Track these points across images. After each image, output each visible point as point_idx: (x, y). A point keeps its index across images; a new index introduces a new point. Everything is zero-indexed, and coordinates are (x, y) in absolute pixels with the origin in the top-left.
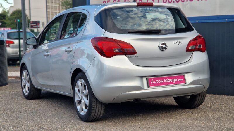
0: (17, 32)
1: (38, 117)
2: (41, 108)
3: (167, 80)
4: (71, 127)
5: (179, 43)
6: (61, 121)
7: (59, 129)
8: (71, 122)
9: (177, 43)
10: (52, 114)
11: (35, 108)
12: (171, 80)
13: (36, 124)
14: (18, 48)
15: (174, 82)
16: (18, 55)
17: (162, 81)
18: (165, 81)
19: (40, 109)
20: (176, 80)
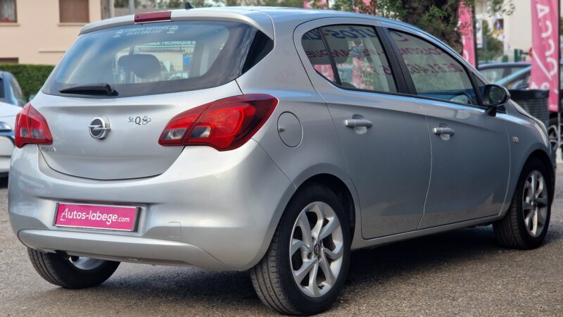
3: (95, 215)
5: (142, 121)
9: (138, 120)
12: (104, 217)
15: (109, 222)
17: (83, 216)
18: (90, 216)
20: (114, 217)
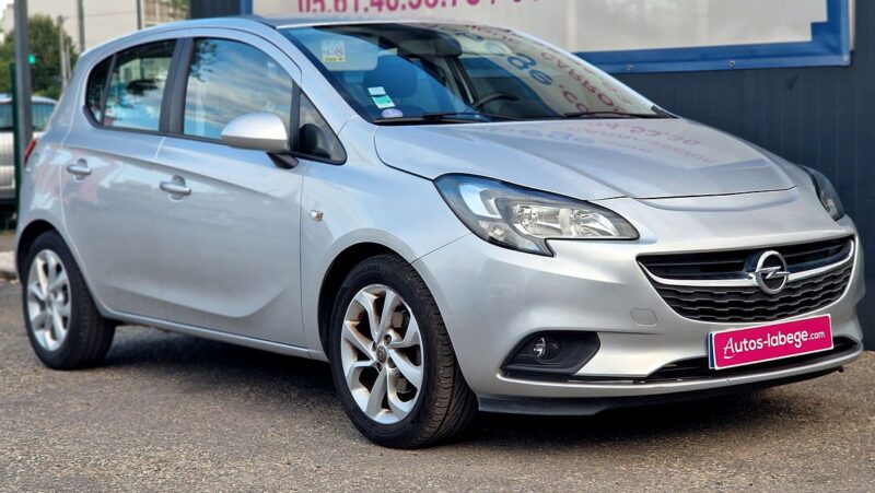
0: (8, 103)
1: (30, 418)
2: (49, 386)
4: (139, 456)
6: (107, 433)
7: (92, 462)
8: (143, 435)
10: (85, 408)
11: (27, 387)
13: (16, 444)
14: (9, 164)
16: (11, 190)
19: (47, 390)
